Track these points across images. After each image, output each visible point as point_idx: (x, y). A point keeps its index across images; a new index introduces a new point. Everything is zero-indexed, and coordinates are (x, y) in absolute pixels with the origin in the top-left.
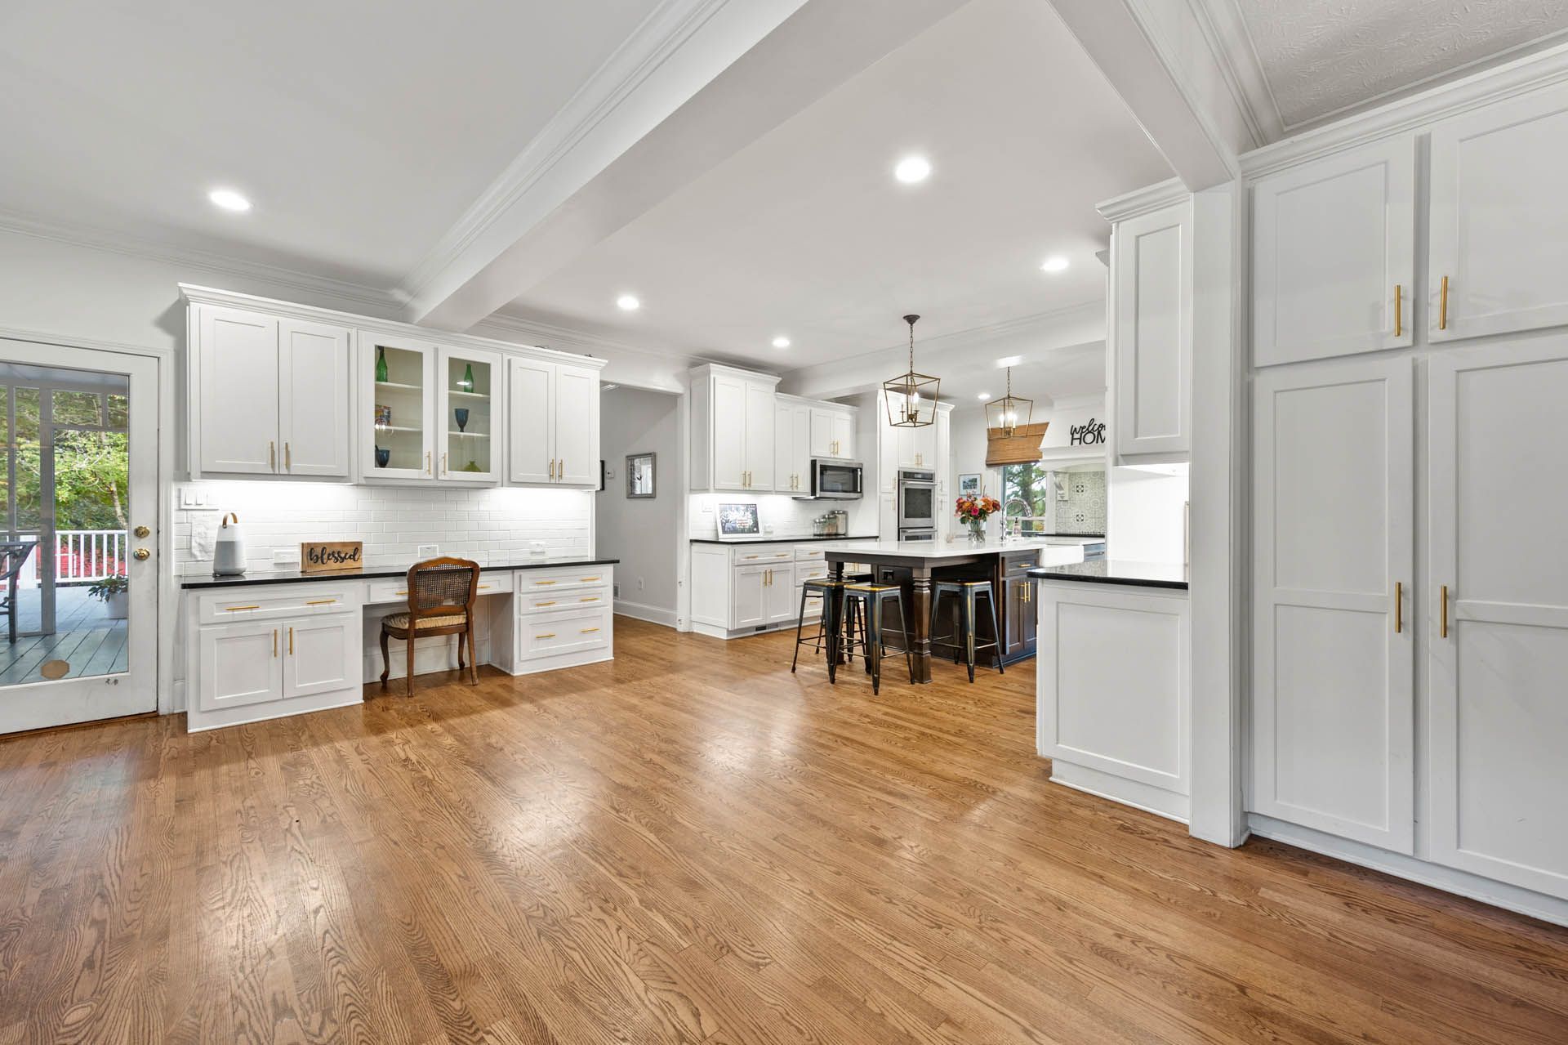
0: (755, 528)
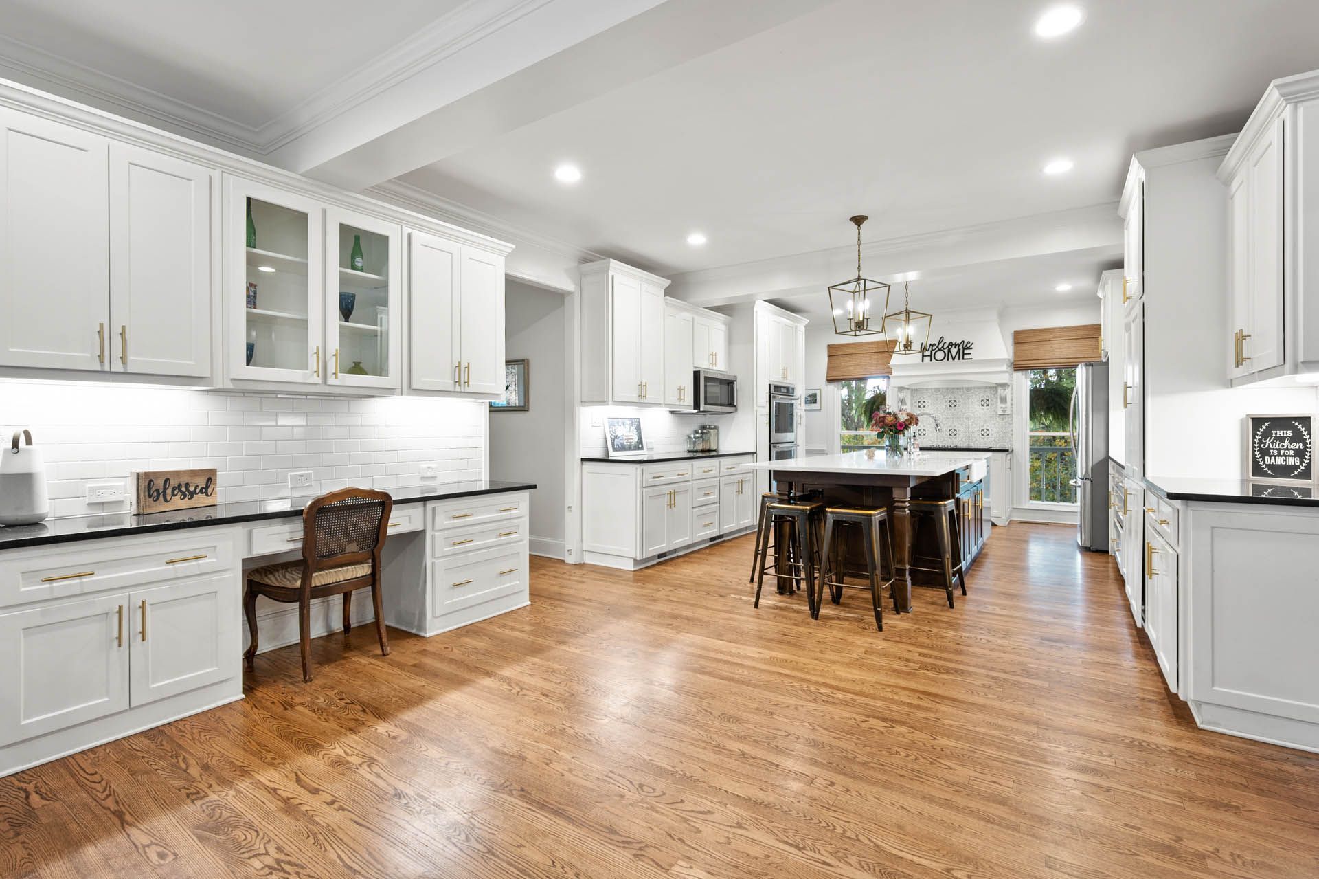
0: (639, 445)
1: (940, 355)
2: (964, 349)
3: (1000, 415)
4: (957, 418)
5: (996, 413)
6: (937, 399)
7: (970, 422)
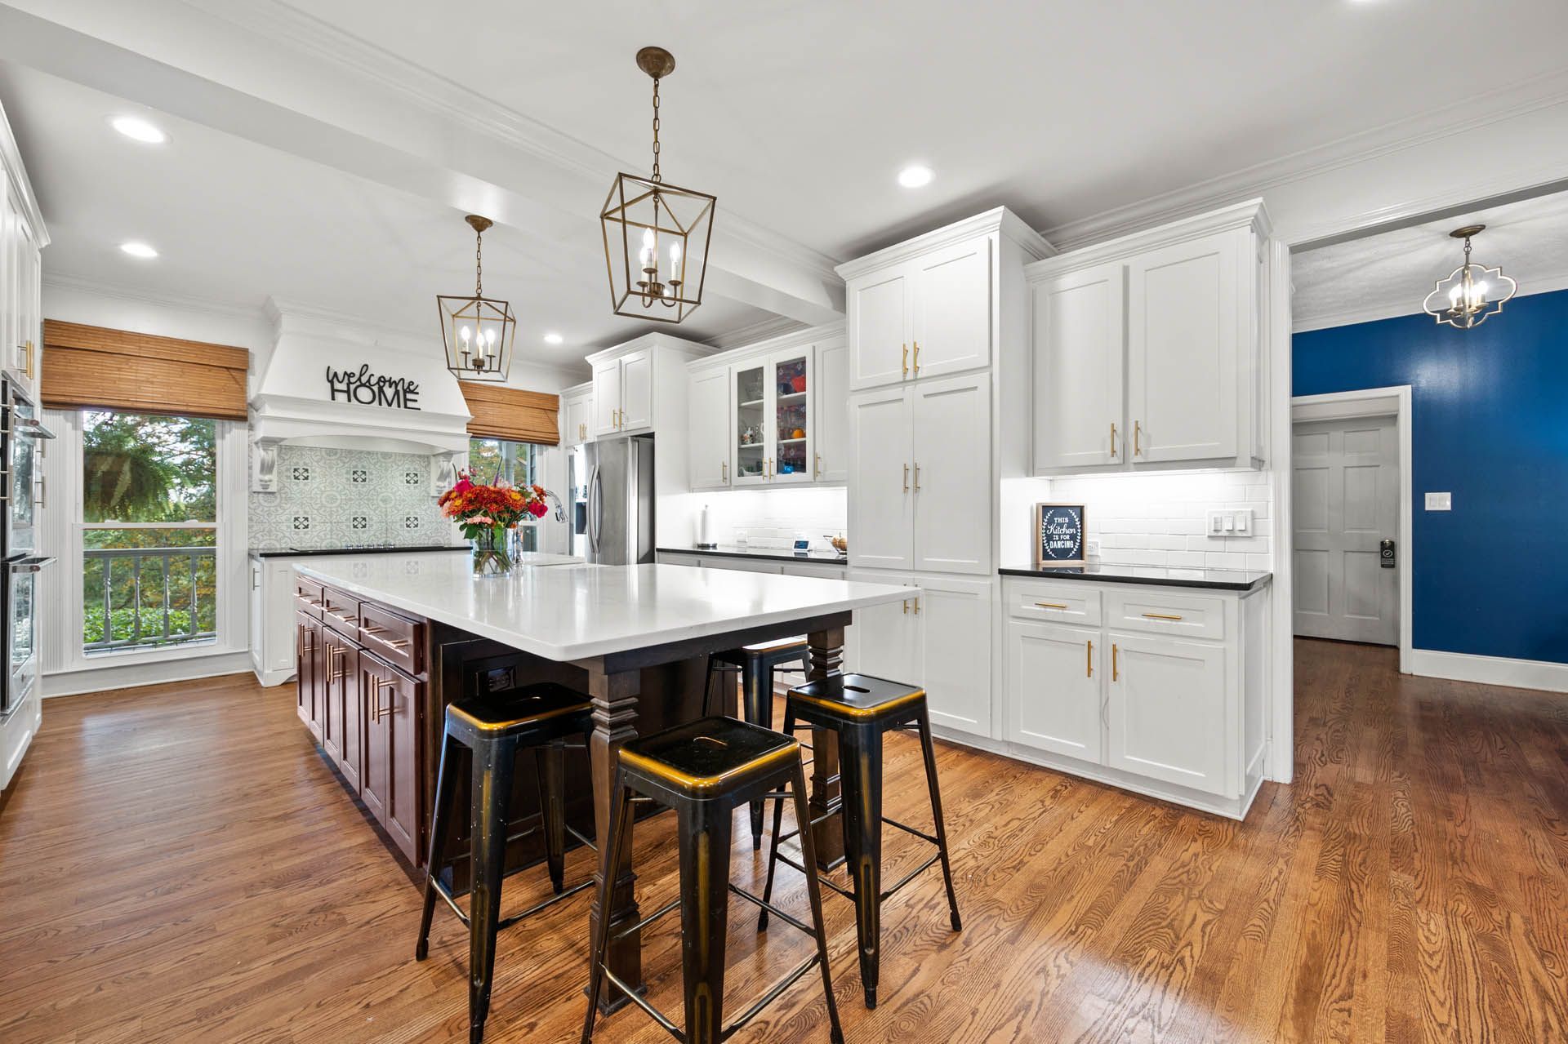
1: (365, 394)
2: (405, 392)
3: (433, 497)
4: (369, 500)
5: (428, 493)
6: (331, 468)
7: (388, 506)
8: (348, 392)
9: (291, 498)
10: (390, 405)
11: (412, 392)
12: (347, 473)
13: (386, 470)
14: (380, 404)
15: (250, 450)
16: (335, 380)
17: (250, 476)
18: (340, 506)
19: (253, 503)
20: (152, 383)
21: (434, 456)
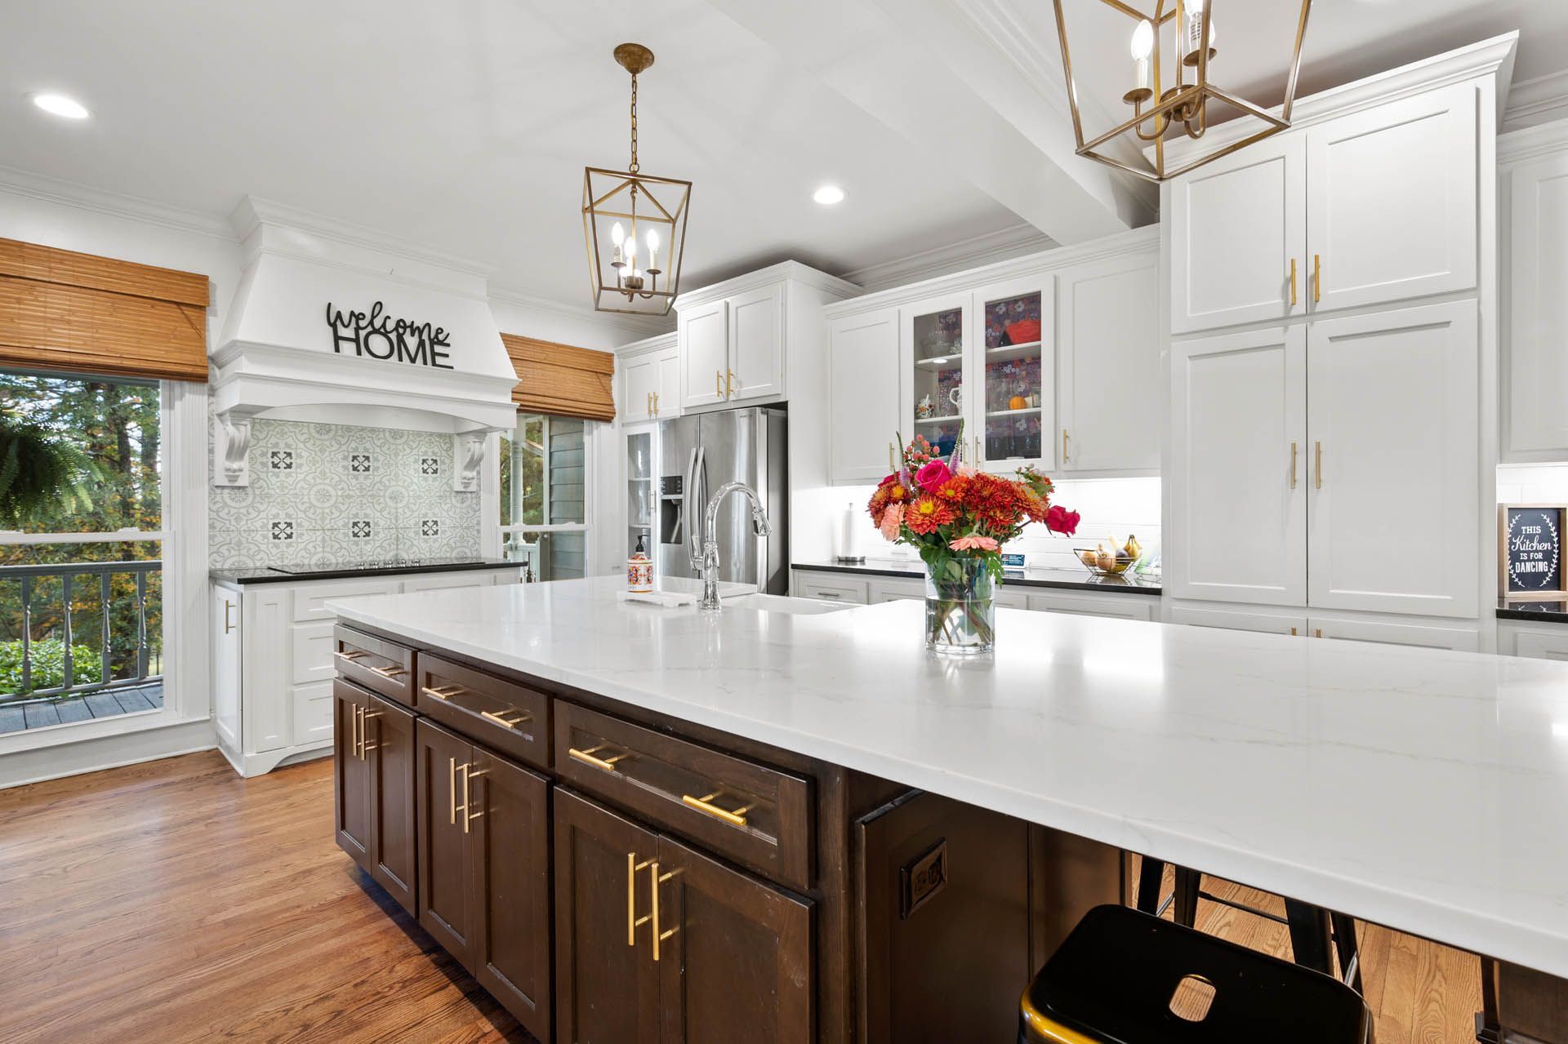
1: (379, 344)
2: (432, 343)
3: (457, 492)
4: (373, 496)
5: (451, 488)
6: (322, 451)
7: (400, 505)
8: (356, 340)
9: (268, 496)
10: (413, 360)
11: (441, 343)
12: (345, 458)
13: (396, 455)
14: (401, 359)
15: (211, 426)
16: (339, 323)
17: (211, 463)
18: (335, 506)
19: (215, 503)
20: (69, 322)
21: (458, 434)
